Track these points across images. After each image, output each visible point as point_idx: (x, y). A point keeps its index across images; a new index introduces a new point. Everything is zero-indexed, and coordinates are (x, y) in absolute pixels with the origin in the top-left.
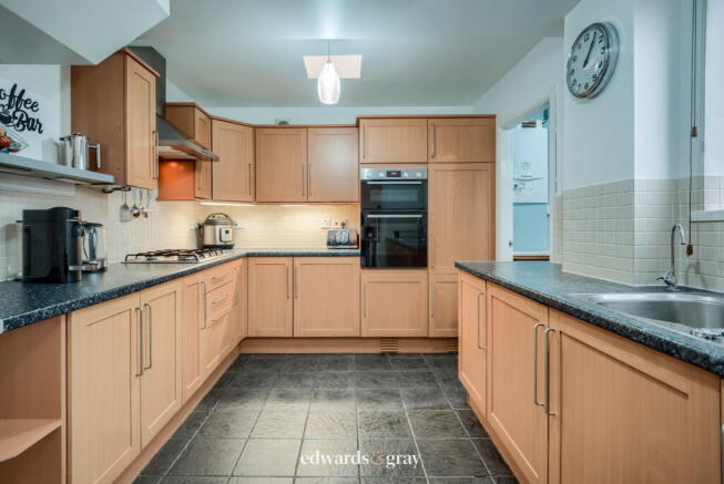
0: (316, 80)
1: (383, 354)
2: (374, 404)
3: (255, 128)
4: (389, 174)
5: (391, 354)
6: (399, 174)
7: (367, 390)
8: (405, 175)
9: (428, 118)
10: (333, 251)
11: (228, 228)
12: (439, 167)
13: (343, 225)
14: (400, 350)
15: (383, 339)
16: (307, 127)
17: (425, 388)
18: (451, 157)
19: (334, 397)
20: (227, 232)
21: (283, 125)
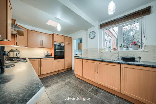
0: (56, 27)
1: (58, 74)
2: (64, 81)
3: (28, 30)
4: (59, 44)
5: (59, 73)
6: (60, 44)
7: (61, 79)
8: (61, 44)
9: (64, 36)
10: (46, 57)
11: (19, 53)
12: (66, 44)
13: (47, 52)
14: (60, 72)
15: (57, 71)
16: (42, 33)
17: (69, 76)
18: (67, 42)
19: (57, 83)
20: (19, 54)
21: (34, 31)
